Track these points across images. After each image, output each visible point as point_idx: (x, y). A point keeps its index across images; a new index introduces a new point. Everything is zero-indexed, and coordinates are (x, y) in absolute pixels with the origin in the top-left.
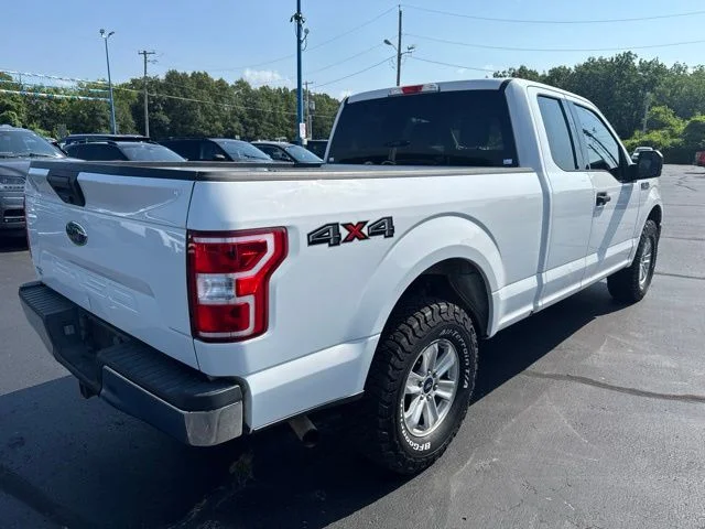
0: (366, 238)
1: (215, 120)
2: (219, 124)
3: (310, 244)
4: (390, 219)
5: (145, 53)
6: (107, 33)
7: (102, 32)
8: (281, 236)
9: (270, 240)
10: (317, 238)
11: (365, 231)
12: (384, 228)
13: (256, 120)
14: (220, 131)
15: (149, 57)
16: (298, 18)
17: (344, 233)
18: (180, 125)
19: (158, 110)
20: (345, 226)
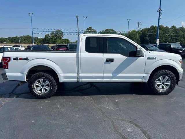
0: (23, 60)
1: (162, 38)
2: (164, 39)
3: (14, 60)
4: (28, 58)
5: (139, 23)
6: (129, 20)
7: (128, 20)
8: (10, 58)
9: (8, 59)
10: (14, 59)
11: (23, 59)
12: (27, 59)
13: (176, 37)
14: (164, 41)
15: (140, 24)
16: (160, 10)
17: (19, 59)
18: (152, 40)
19: (147, 36)
20: (19, 58)
